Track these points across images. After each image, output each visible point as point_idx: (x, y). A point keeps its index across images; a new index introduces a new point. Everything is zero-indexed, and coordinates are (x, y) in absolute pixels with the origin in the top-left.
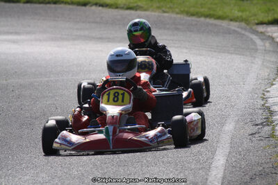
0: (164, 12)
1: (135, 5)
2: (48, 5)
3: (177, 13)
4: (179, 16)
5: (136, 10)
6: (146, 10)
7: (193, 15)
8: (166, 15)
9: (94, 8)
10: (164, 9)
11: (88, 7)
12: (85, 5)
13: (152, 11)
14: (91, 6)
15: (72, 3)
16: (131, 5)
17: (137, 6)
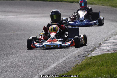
0: (103, 5)
1: (92, 2)
2: (59, 3)
3: (108, 6)
4: (108, 7)
5: (92, 5)
6: (96, 5)
7: (113, 7)
8: (103, 6)
9: (76, 4)
10: (103, 4)
11: (74, 3)
12: (73, 2)
13: (99, 5)
14: (75, 3)
15: (68, 2)
16: (91, 3)
17: (93, 3)
